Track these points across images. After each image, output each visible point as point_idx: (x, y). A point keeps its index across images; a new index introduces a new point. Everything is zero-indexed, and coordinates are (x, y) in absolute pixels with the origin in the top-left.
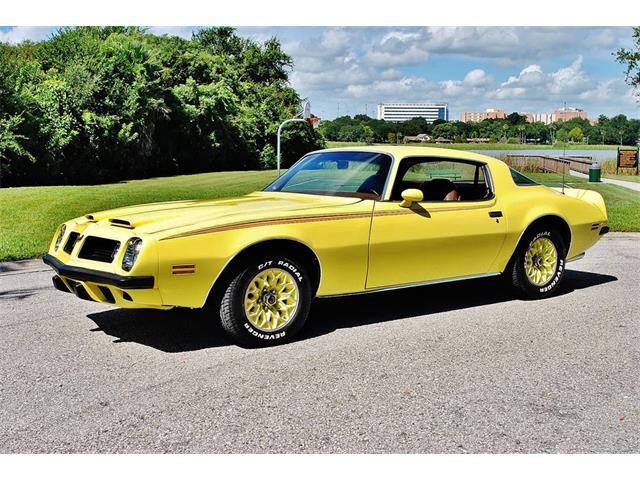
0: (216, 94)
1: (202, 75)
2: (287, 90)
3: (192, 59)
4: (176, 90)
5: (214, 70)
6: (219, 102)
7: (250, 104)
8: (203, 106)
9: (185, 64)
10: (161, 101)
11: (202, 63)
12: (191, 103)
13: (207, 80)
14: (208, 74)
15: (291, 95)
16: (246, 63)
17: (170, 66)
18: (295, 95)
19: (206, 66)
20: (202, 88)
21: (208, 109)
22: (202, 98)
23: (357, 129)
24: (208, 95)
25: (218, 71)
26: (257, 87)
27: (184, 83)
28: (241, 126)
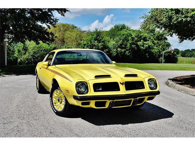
0: (148, 44)
1: (145, 39)
2: (167, 42)
3: (142, 36)
4: (138, 43)
5: (148, 38)
6: (149, 46)
7: (157, 46)
8: (145, 47)
9: (141, 37)
10: (135, 46)
11: (145, 36)
12: (142, 46)
13: (146, 41)
14: (146, 39)
15: (168, 44)
16: (156, 36)
17: (137, 37)
18: (169, 44)
19: (146, 37)
20: (144, 42)
21: (146, 48)
22: (145, 45)
23: (192, 53)
24: (146, 44)
25: (149, 38)
26: (159, 42)
27: (140, 41)
28: (154, 52)
